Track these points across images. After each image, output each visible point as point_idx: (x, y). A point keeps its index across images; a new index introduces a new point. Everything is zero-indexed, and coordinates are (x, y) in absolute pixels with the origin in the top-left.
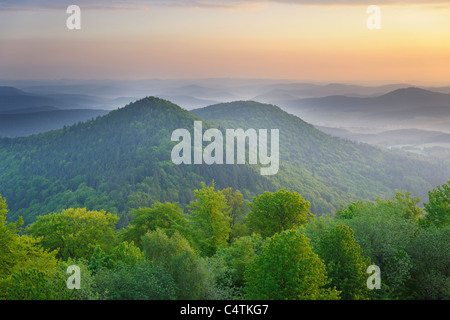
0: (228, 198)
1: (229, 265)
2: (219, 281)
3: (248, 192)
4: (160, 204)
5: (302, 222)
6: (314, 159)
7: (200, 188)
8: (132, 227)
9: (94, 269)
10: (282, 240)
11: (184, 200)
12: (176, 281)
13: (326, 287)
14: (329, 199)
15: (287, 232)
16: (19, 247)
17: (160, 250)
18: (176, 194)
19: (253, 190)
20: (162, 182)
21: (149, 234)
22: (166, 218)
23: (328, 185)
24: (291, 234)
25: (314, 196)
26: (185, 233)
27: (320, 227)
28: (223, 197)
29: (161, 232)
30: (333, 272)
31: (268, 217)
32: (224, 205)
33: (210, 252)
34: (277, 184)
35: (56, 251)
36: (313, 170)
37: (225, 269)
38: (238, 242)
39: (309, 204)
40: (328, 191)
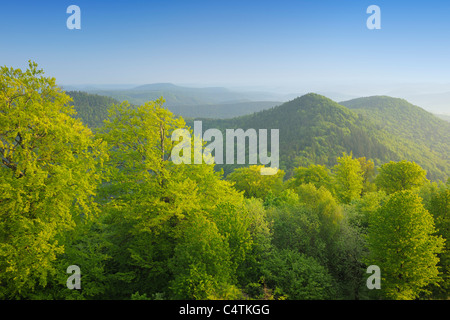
0: (362, 165)
1: (360, 211)
2: (352, 221)
3: (378, 161)
4: (314, 166)
5: (419, 185)
6: (432, 139)
7: (341, 155)
8: (294, 179)
9: (266, 205)
10: (400, 197)
11: (331, 163)
12: (320, 219)
13: (434, 235)
14: (443, 169)
15: (404, 192)
16: (221, 188)
17: (310, 197)
18: (326, 160)
19: (382, 159)
20: (317, 151)
21: (303, 186)
22: (317, 176)
23: (443, 158)
24: (407, 194)
25: (431, 167)
26: (329, 187)
27: (432, 189)
28: (359, 163)
29: (311, 186)
30: (441, 225)
31: (392, 179)
32: (359, 169)
33: (347, 201)
34: (402, 156)
35: (243, 192)
36: (431, 147)
37: (356, 214)
38: (367, 195)
39: (426, 172)
40: (443, 163)
